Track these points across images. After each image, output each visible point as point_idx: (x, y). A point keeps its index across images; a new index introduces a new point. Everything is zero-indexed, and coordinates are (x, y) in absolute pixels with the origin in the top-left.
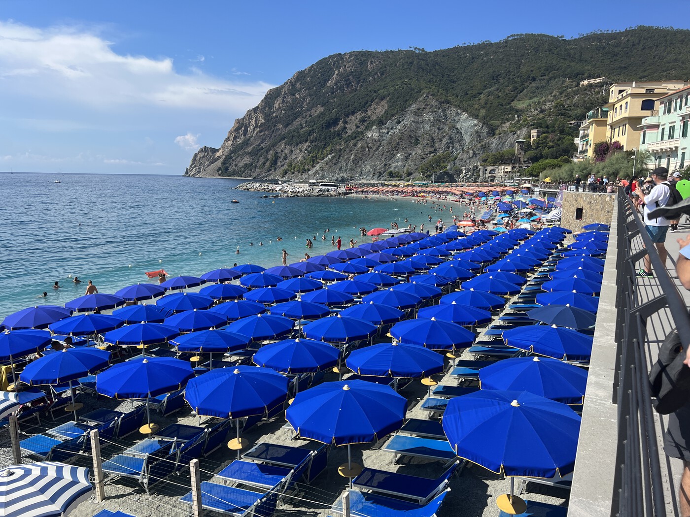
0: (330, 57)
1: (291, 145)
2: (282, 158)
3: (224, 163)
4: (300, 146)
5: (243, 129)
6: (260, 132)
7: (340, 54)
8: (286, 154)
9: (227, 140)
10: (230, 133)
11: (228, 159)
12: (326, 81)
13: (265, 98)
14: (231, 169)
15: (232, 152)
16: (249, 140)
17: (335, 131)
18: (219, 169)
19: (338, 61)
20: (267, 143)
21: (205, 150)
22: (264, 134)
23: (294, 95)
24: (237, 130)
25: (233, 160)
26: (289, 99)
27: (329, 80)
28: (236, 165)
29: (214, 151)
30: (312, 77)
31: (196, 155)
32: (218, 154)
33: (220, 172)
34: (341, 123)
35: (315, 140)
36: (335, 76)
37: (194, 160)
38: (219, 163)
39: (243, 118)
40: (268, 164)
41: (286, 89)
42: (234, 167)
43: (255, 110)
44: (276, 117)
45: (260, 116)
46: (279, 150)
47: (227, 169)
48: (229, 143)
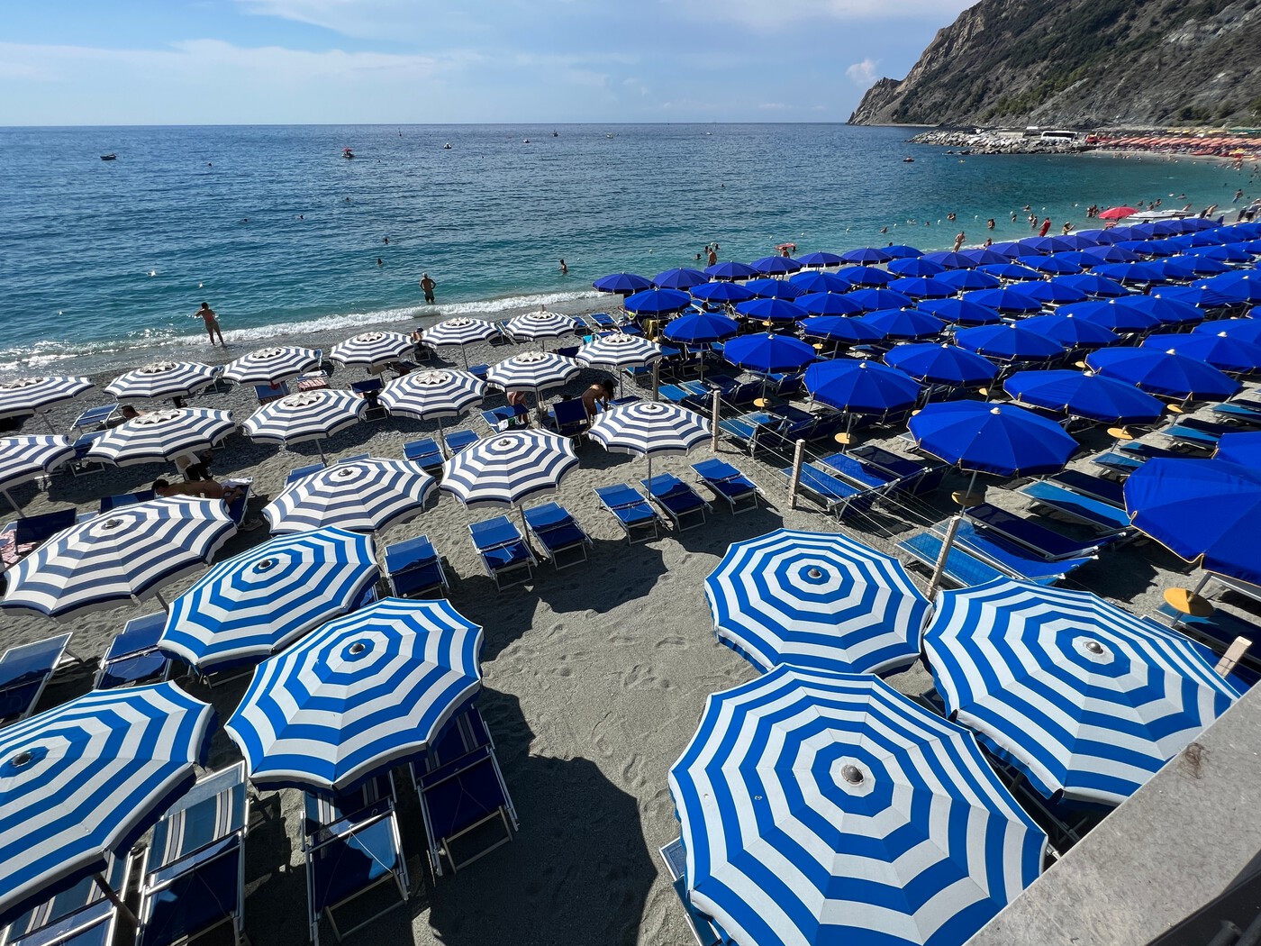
1: (1016, 67)
2: (994, 90)
3: (903, 103)
4: (1030, 68)
5: (946, 44)
6: (971, 48)
8: (1002, 84)
9: (918, 65)
10: (925, 54)
11: (913, 94)
14: (911, 113)
15: (920, 84)
16: (950, 63)
17: (1105, 36)
18: (896, 112)
20: (977, 67)
21: (884, 83)
22: (977, 52)
24: (936, 48)
25: (918, 98)
28: (920, 106)
29: (896, 84)
31: (869, 93)
32: (899, 89)
33: (895, 117)
34: (1122, 19)
35: (1061, 55)
37: (865, 100)
38: (896, 104)
39: (952, 27)
40: (968, 102)
42: (916, 108)
43: (974, 10)
44: (1006, 18)
45: (979, 20)
46: (993, 78)
47: (906, 111)
48: (920, 70)
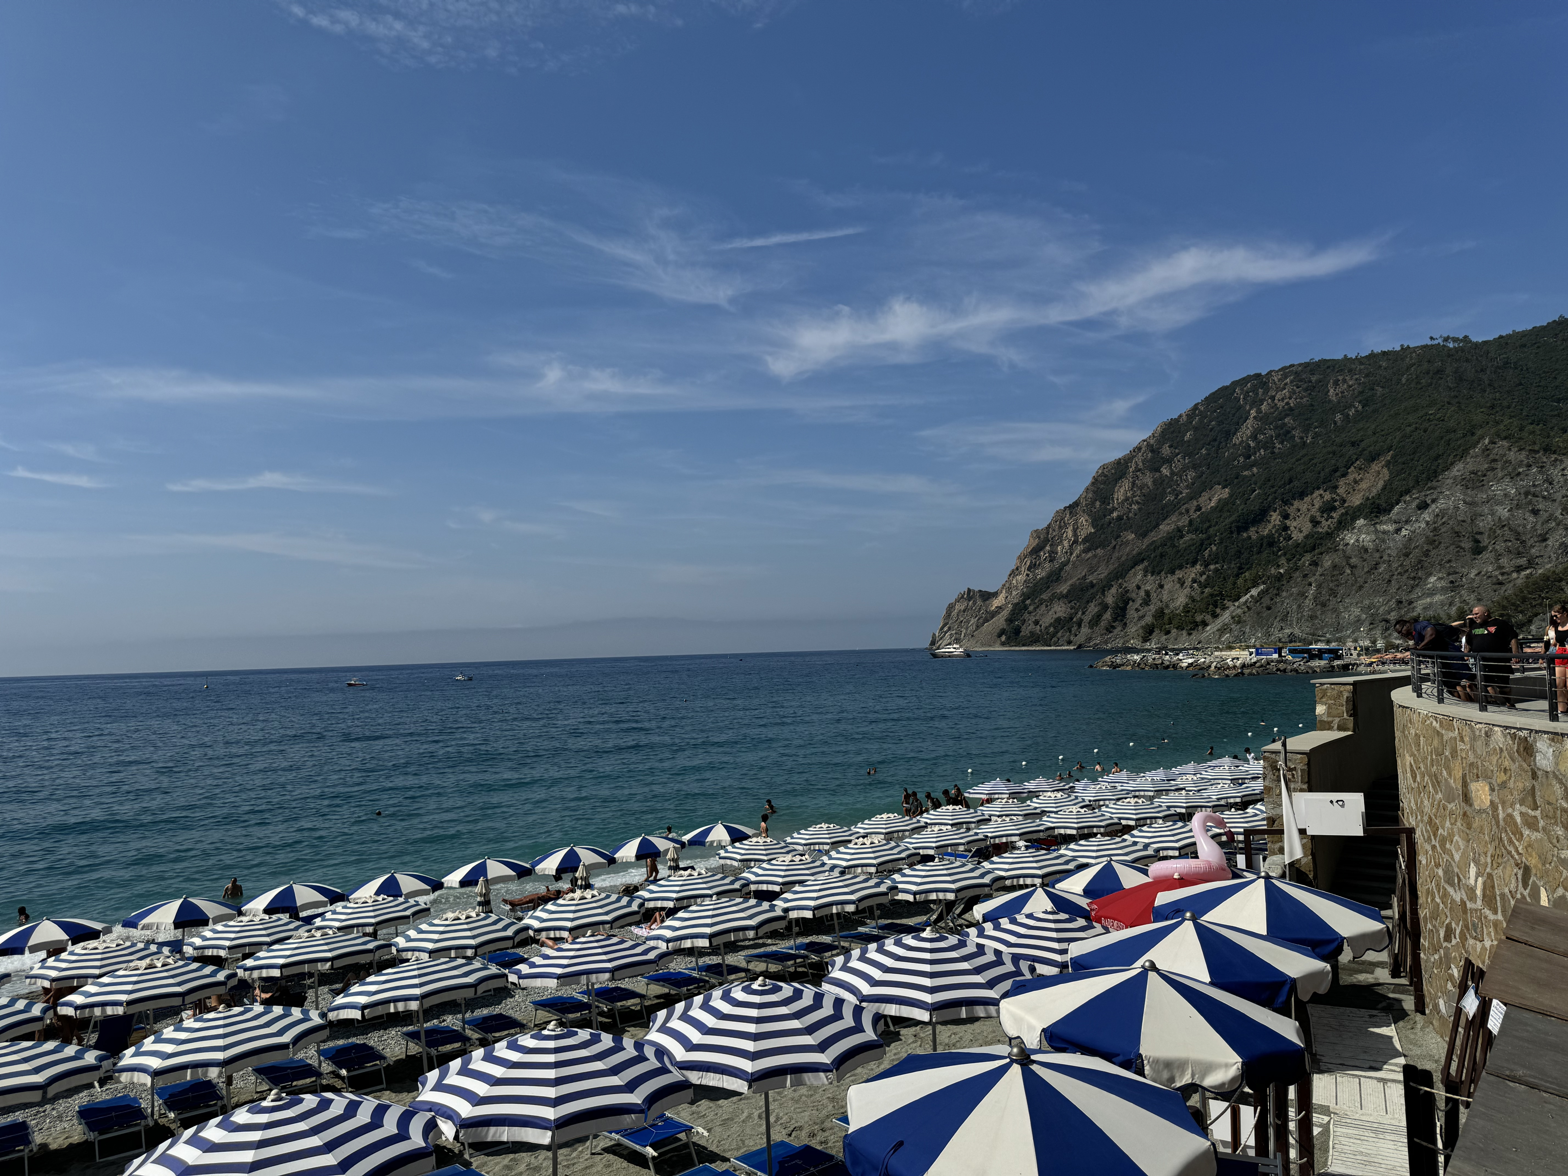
0: (1235, 384)
1: (1159, 573)
2: (1139, 601)
3: (1010, 620)
4: (1179, 574)
5: (1048, 548)
6: (1086, 551)
7: (1258, 376)
8: (1148, 593)
9: (1014, 573)
10: (1021, 558)
11: (1019, 610)
12: (1229, 434)
13: (1093, 484)
14: (1025, 631)
15: (1025, 596)
16: (1061, 569)
17: (1262, 538)
18: (1002, 632)
19: (1254, 389)
20: (1103, 572)
21: (970, 595)
22: (1095, 556)
23: (1158, 470)
24: (1035, 551)
25: (1030, 613)
26: (1148, 479)
27: (1237, 430)
28: (1036, 623)
29: (987, 596)
30: (1196, 429)
31: (951, 607)
32: (996, 603)
33: (1003, 638)
34: (1275, 518)
35: (1215, 559)
36: (1250, 422)
37: (948, 615)
38: (1000, 621)
39: (1048, 528)
40: (1108, 616)
41: (1139, 459)
42: (1032, 626)
43: (1072, 508)
44: (1120, 518)
45: (1083, 520)
46: (1132, 586)
47: (1017, 631)
48: (1021, 578)
